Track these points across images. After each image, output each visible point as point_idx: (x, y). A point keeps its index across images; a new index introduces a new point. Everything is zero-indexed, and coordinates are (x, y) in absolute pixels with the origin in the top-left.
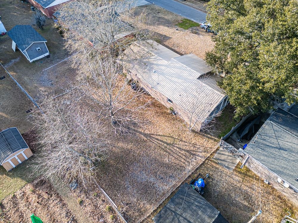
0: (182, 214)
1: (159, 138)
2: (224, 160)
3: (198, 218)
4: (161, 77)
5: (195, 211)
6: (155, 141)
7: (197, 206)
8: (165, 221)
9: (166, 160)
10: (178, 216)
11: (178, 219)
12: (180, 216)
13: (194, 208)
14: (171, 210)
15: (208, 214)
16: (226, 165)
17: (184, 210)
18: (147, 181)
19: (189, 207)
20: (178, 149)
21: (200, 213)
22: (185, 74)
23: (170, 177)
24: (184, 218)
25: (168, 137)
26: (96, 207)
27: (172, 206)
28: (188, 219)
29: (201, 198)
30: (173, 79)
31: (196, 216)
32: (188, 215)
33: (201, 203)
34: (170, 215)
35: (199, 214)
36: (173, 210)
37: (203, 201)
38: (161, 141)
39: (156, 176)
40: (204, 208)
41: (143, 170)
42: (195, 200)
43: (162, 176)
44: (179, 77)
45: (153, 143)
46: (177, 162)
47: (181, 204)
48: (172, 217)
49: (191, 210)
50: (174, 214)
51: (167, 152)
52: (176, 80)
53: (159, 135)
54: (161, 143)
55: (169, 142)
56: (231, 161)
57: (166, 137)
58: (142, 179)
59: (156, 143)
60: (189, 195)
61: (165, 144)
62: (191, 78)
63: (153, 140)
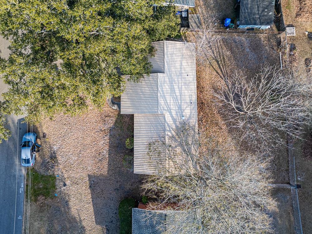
0: (257, 14)
1: (219, 71)
2: (195, 23)
3: (253, 4)
4: (184, 106)
5: (250, 9)
6: (224, 71)
7: (247, 10)
8: (268, 19)
9: (228, 53)
10: (260, 15)
11: (261, 14)
12: (259, 14)
13: (249, 10)
14: (260, 20)
15: (247, 1)
16: (198, 20)
17: (254, 14)
18: (252, 51)
19: (251, 13)
20: (215, 53)
21: (249, 6)
22: (166, 87)
23: (236, 43)
24: (258, 11)
25: (212, 66)
26: (291, 62)
27: (258, 22)
28: (257, 9)
29: (242, 11)
30: (178, 94)
31: (252, 6)
32: (255, 11)
33: (244, 8)
34: (263, 19)
35: (251, 6)
36: (259, 20)
37: (242, 9)
38: (220, 68)
39: (244, 50)
40: (246, 5)
41: (249, 59)
42: (245, 13)
43: (240, 47)
44: (173, 90)
45: (226, 71)
46: (223, 46)
47: (253, 18)
48: (263, 18)
49: (252, 11)
50: (261, 18)
51: (223, 57)
52: (177, 91)
53: (217, 72)
54: (221, 67)
55: (216, 63)
56: (193, 19)
57: (214, 67)
58: (253, 55)
59: (224, 69)
60: (245, 18)
61: (220, 63)
62: (167, 79)
63: (225, 73)
